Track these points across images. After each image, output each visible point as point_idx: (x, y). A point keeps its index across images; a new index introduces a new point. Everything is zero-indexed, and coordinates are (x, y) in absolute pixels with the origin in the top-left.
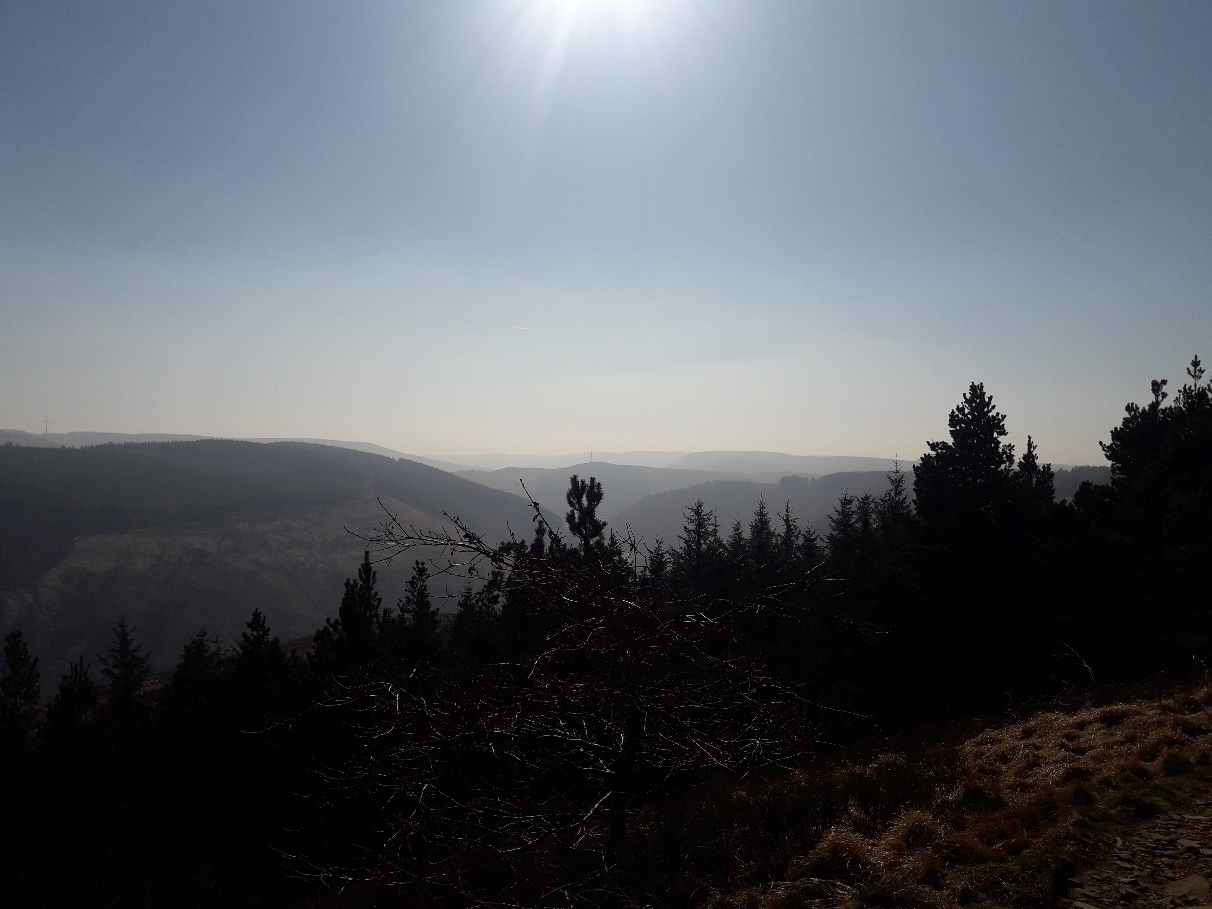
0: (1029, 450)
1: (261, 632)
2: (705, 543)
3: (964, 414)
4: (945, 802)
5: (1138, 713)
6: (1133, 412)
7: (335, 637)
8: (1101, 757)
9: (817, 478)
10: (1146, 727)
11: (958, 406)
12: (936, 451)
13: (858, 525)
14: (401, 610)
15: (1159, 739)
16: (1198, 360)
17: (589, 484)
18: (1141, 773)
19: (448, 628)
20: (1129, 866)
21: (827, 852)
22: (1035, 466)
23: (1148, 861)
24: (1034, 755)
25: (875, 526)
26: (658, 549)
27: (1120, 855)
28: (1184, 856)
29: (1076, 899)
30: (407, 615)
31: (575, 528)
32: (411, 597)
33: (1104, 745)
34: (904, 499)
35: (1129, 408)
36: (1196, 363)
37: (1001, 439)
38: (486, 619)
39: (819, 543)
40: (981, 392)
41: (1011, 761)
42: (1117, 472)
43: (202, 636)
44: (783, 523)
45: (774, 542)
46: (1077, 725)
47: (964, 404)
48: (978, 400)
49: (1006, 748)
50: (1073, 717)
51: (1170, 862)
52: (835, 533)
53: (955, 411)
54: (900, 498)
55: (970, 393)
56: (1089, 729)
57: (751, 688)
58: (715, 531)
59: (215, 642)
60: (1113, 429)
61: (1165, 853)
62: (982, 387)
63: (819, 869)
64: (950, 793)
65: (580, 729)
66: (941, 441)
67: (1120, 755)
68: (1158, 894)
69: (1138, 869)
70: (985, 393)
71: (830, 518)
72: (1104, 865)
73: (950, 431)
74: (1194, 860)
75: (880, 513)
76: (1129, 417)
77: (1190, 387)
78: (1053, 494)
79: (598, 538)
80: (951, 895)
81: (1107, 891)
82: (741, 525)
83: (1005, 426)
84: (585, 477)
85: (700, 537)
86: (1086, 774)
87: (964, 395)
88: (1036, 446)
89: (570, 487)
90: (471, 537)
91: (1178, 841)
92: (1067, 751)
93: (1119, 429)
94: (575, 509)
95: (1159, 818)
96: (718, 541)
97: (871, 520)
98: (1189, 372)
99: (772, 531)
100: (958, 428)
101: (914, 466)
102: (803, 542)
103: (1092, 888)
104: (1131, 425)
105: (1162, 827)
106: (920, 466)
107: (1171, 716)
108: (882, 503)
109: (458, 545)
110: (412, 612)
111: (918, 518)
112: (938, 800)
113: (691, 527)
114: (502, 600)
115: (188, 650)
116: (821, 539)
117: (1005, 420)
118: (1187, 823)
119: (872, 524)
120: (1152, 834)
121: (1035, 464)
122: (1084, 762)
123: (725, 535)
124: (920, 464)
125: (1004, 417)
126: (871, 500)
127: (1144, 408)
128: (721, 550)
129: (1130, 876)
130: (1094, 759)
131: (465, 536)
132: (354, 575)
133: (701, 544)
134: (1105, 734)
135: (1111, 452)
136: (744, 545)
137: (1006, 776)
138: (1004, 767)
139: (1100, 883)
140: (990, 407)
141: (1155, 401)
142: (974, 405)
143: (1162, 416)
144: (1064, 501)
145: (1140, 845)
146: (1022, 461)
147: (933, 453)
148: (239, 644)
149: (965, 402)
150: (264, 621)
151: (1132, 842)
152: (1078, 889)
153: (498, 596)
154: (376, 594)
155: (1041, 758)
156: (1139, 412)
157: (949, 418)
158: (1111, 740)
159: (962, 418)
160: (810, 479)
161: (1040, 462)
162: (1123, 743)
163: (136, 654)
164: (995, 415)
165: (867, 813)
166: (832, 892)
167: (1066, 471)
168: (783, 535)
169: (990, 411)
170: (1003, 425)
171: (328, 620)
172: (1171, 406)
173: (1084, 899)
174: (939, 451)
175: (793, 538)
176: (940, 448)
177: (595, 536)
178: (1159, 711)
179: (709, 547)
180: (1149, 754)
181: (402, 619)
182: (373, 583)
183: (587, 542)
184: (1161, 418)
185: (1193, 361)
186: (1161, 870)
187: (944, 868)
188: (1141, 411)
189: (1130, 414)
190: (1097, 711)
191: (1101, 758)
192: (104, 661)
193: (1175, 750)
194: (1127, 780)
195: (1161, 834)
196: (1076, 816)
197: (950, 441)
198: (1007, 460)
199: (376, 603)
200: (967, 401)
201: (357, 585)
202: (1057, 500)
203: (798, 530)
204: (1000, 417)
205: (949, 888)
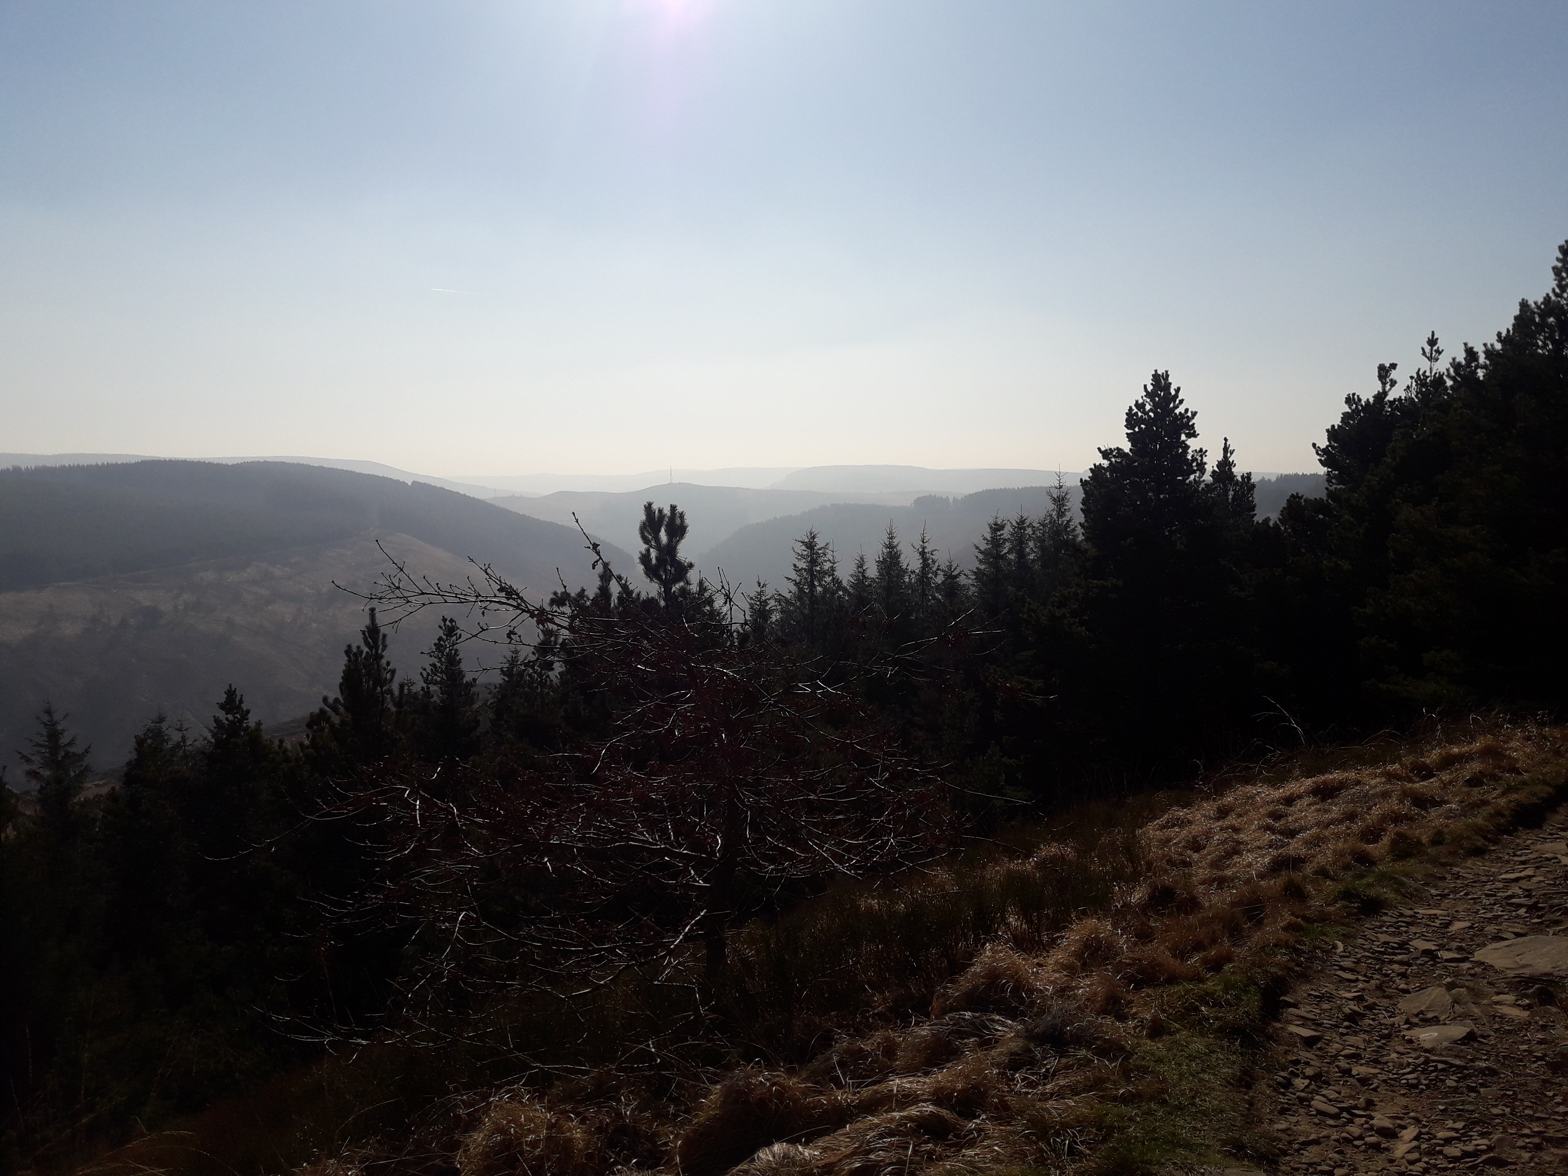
0: (1225, 457)
1: (238, 716)
2: (820, 585)
3: (1145, 412)
4: (1126, 905)
5: (1358, 783)
6: (1354, 406)
7: (336, 720)
8: (1315, 840)
9: (960, 498)
10: (1368, 800)
11: (1137, 401)
12: (1109, 459)
13: (1012, 557)
14: (426, 681)
15: (1384, 814)
16: (1435, 337)
17: (669, 514)
18: (1363, 858)
19: (489, 703)
20: (1353, 977)
21: (983, 977)
22: (1231, 476)
23: (1375, 970)
24: (1234, 840)
25: (1032, 557)
26: (760, 594)
27: (1341, 963)
28: (1419, 962)
29: (1289, 1022)
30: (433, 688)
31: (652, 571)
32: (438, 665)
33: (1318, 824)
34: (1068, 521)
35: (1349, 400)
36: (1432, 342)
37: (1191, 442)
38: (539, 690)
39: (962, 580)
40: (1165, 383)
41: (1204, 848)
42: (1334, 481)
43: (160, 723)
44: (918, 556)
45: (907, 580)
46: (1283, 799)
47: (1144, 398)
48: (1162, 394)
49: (1199, 832)
50: (1279, 789)
51: (1403, 969)
52: (982, 567)
53: (1134, 408)
54: (1063, 521)
55: (1152, 384)
56: (1299, 804)
57: (882, 772)
58: (833, 569)
59: (180, 730)
60: (1330, 427)
61: (1396, 958)
62: (1167, 376)
63: (973, 1001)
64: (1132, 893)
65: (664, 832)
66: (1115, 447)
67: (1337, 836)
68: (1389, 1012)
69: (1363, 981)
70: (1170, 384)
71: (977, 548)
72: (1323, 977)
73: (1127, 434)
74: (1432, 966)
75: (1040, 540)
76: (1350, 411)
77: (1425, 372)
78: (1254, 510)
79: (682, 584)
80: (1139, 1026)
81: (1325, 1010)
82: (865, 560)
83: (1195, 426)
84: (662, 504)
85: (813, 576)
86: (1297, 862)
87: (1145, 386)
88: (1234, 450)
89: (644, 518)
90: (509, 592)
91: (1410, 943)
92: (1273, 834)
93: (1336, 427)
94: (651, 546)
95: (1386, 914)
96: (837, 582)
97: (1028, 550)
98: (1424, 353)
99: (904, 567)
100: (1137, 429)
101: (1081, 480)
102: (943, 579)
103: (1309, 1008)
104: (1352, 422)
105: (1391, 926)
106: (1089, 479)
107: (1398, 786)
108: (1041, 527)
109: (491, 601)
110: (440, 683)
111: (1085, 546)
112: (1117, 904)
113: (802, 565)
114: (559, 668)
115: (140, 742)
116: (965, 575)
117: (1196, 417)
118: (1421, 919)
119: (1029, 554)
120: (1379, 935)
121: (1232, 473)
122: (1295, 847)
123: (845, 574)
124: (1089, 477)
125: (1194, 414)
126: (1028, 523)
127: (1368, 400)
128: (841, 593)
129: (1355, 990)
130: (1307, 843)
131: (501, 590)
132: (358, 641)
133: (815, 586)
134: (1319, 810)
135: (1327, 457)
136: (870, 585)
137: (1200, 867)
138: (1196, 856)
139: (1318, 1001)
140: (1177, 402)
141: (1381, 391)
142: (1157, 399)
143: (1390, 410)
144: (1267, 520)
145: (1365, 950)
146: (1217, 470)
147: (1105, 463)
148: (211, 731)
149: (1145, 396)
150: (241, 702)
151: (1354, 947)
152: (1291, 1010)
153: (552, 663)
154: (388, 663)
155: (1242, 843)
156: (1362, 405)
157: (1125, 417)
158: (1327, 817)
159: (1142, 416)
160: (951, 500)
161: (1238, 471)
162: (1340, 821)
163: (72, 750)
164: (1183, 412)
165: (1030, 922)
166: (988, 1028)
167: (1269, 480)
168: (917, 571)
169: (1177, 407)
170: (1194, 424)
171: (325, 699)
172: (1400, 397)
173: (1301, 1023)
174: (1113, 460)
175: (930, 575)
176: (1114, 456)
177: (679, 581)
178: (1383, 780)
179: (826, 590)
180: (1372, 834)
181: (427, 694)
182: (383, 650)
183: (667, 590)
184: (1388, 412)
185: (1429, 338)
186: (1391, 980)
187: (1128, 992)
188: (1364, 404)
189: (1350, 408)
190: (1309, 782)
191: (1317, 841)
192: (28, 761)
193: (1404, 828)
194: (1347, 867)
195: (1390, 935)
196: (1287, 917)
197: (1126, 447)
198: (1197, 470)
199: (389, 676)
200: (1148, 394)
201: (362, 652)
202: (1259, 518)
203: (937, 565)
204: (1189, 414)
205: (1136, 1018)
